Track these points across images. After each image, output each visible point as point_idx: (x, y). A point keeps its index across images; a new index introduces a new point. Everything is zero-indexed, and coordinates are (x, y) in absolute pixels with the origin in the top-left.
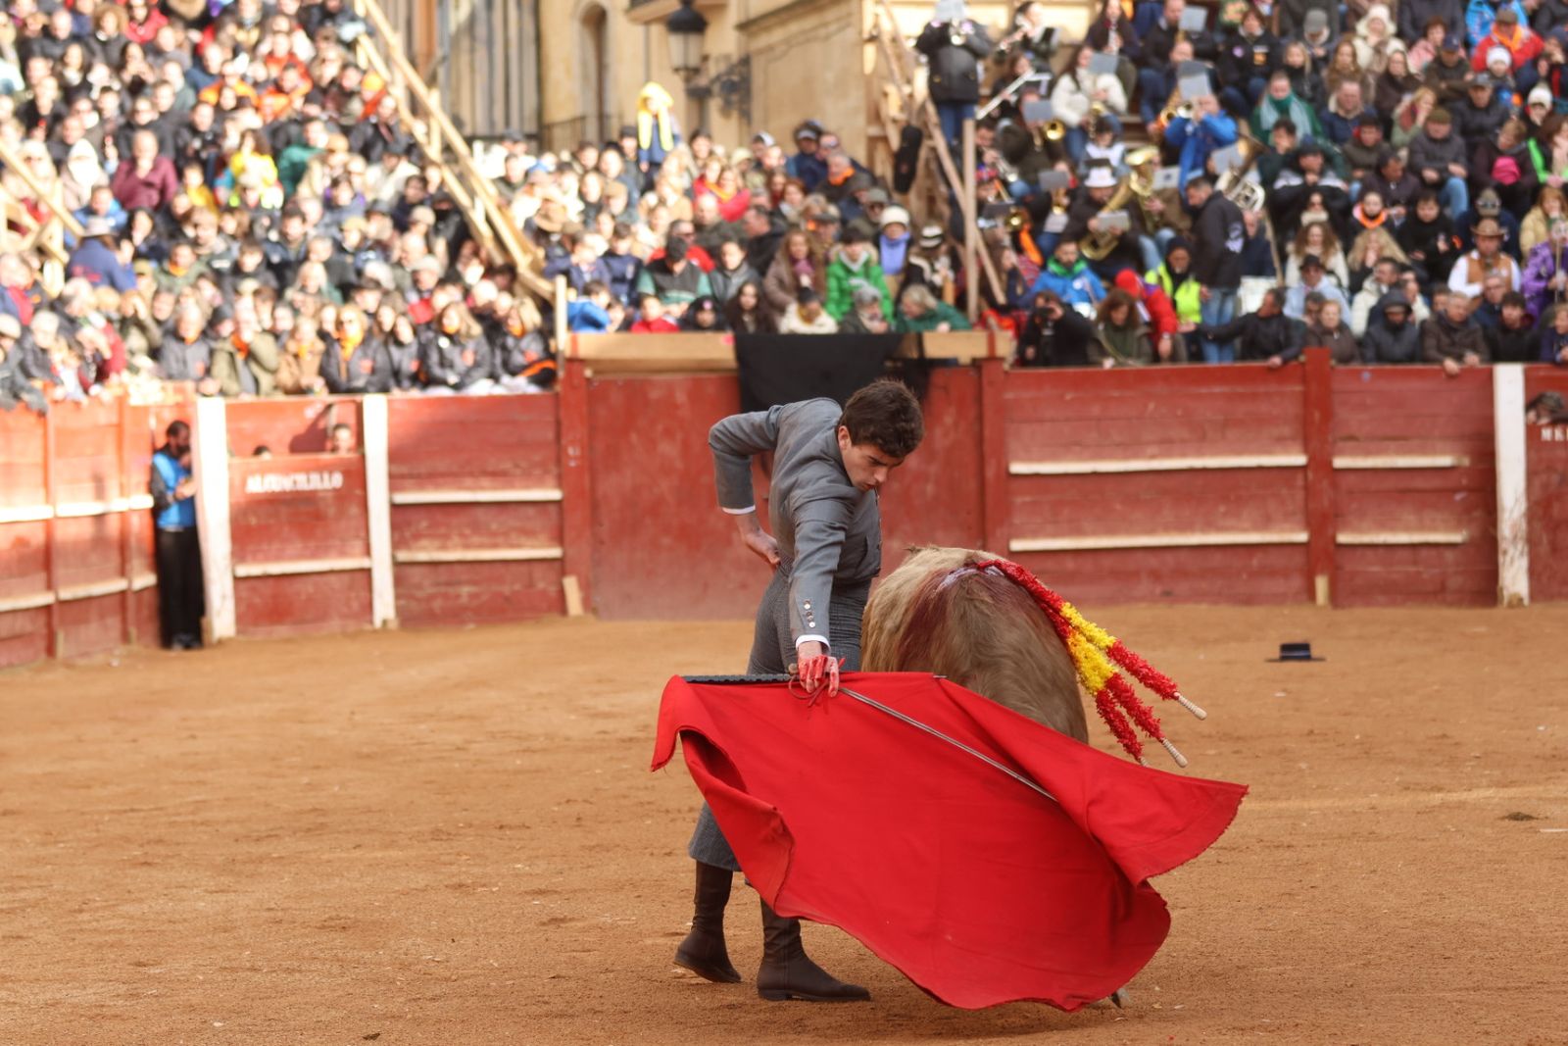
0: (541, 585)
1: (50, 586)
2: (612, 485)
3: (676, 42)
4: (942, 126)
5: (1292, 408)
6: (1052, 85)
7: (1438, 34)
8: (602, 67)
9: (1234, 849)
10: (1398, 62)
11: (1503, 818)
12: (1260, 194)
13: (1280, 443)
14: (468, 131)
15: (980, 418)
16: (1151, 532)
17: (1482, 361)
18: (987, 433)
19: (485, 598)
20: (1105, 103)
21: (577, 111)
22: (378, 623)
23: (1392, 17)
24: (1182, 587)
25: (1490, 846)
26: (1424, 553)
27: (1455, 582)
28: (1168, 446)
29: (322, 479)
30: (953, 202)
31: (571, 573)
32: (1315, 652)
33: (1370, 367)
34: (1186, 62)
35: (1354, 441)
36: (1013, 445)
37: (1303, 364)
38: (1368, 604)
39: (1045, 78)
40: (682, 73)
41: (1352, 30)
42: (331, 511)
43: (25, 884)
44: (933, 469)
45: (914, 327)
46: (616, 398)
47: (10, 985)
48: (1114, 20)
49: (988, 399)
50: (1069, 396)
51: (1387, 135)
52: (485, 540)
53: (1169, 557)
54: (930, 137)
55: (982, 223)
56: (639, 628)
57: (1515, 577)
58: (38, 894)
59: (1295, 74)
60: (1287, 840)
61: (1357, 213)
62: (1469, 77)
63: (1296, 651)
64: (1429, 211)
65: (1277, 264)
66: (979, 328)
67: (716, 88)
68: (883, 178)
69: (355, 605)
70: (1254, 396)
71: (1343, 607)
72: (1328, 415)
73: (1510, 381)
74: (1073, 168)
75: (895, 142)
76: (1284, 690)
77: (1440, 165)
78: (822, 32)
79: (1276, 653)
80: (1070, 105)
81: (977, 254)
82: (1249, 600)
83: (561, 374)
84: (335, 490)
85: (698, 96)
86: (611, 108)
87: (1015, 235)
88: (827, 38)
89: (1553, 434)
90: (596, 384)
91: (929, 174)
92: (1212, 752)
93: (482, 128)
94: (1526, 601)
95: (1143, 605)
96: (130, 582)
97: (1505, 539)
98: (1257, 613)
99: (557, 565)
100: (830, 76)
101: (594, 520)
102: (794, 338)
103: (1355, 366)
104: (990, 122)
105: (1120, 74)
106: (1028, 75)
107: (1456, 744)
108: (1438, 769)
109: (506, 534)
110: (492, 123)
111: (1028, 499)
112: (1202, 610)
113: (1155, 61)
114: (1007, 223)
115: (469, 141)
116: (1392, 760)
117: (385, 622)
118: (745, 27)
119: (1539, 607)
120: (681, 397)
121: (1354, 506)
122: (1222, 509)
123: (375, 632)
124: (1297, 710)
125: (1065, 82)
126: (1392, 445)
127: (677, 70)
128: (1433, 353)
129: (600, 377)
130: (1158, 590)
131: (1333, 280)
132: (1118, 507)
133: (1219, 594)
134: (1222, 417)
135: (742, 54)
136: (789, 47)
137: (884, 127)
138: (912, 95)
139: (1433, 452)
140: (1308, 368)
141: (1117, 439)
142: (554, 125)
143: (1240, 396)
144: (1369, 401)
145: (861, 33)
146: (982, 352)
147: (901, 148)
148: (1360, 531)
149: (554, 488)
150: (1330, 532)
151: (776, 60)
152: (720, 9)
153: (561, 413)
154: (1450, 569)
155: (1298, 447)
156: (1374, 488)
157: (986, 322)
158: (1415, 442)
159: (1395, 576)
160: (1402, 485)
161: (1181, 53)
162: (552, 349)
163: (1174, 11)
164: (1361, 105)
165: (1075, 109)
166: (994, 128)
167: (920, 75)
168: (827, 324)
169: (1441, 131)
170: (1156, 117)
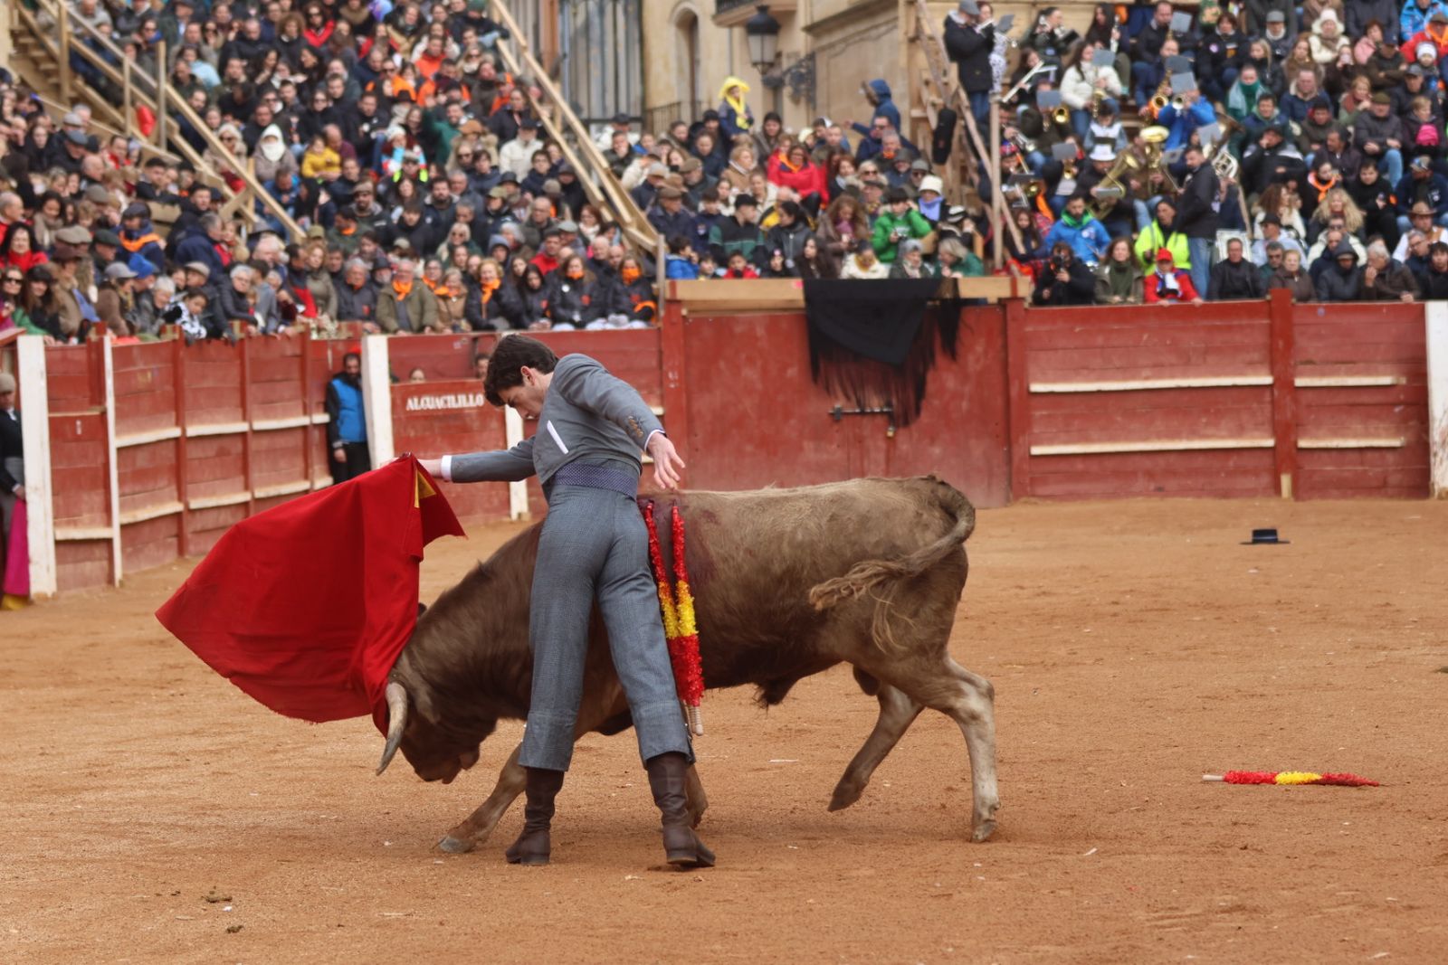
1: (247, 487)
2: (705, 404)
3: (755, 41)
4: (973, 108)
5: (1261, 338)
6: (1060, 75)
7: (1376, 33)
8: (694, 63)
9: (1216, 698)
10: (1347, 54)
11: (1436, 671)
12: (1234, 164)
13: (1251, 366)
14: (585, 115)
15: (1005, 347)
16: (1145, 439)
17: (1417, 299)
18: (1011, 359)
20: (1105, 89)
21: (675, 99)
22: (514, 516)
23: (1340, 19)
24: (1172, 484)
25: (1426, 694)
26: (1369, 455)
27: (1394, 479)
28: (1159, 369)
29: (468, 399)
30: (982, 171)
32: (1281, 537)
33: (1324, 304)
34: (1172, 57)
35: (1311, 365)
36: (1032, 369)
37: (1269, 302)
38: (1323, 497)
39: (1053, 69)
40: (760, 67)
41: (1309, 29)
42: (476, 425)
43: (230, 730)
44: (968, 389)
45: (949, 273)
46: (707, 332)
47: (218, 812)
49: (1010, 333)
50: (1077, 330)
51: (1336, 115)
53: (1161, 461)
54: (963, 118)
55: (1005, 188)
57: (1444, 474)
58: (241, 738)
59: (1260, 64)
60: (1260, 690)
61: (1311, 179)
62: (1403, 67)
63: (1264, 536)
64: (1370, 175)
65: (1246, 220)
66: (1004, 273)
67: (787, 79)
68: (924, 151)
69: (496, 501)
70: (1230, 328)
71: (1303, 500)
72: (1290, 343)
73: (1440, 314)
74: (1080, 142)
75: (934, 122)
76: (1256, 568)
77: (1381, 140)
78: (874, 33)
79: (1249, 538)
80: (1075, 91)
81: (1002, 212)
82: (1226, 494)
83: (662, 313)
84: (478, 408)
85: (774, 86)
86: (702, 95)
87: (1033, 200)
88: (879, 37)
90: (691, 321)
91: (962, 148)
92: (1197, 618)
93: (596, 114)
95: (1140, 498)
96: (312, 484)
97: (1436, 443)
98: (1233, 504)
101: (690, 432)
102: (853, 282)
103: (1312, 303)
104: (1010, 106)
105: (1117, 66)
106: (1038, 67)
107: (1398, 611)
108: (1383, 631)
110: (604, 109)
111: (1044, 413)
112: (1189, 502)
113: (1147, 55)
114: (1026, 191)
115: (586, 124)
116: (1345, 625)
117: (520, 515)
118: (810, 29)
120: (760, 331)
121: (1313, 417)
122: (1204, 420)
123: (512, 523)
124: (1267, 584)
125: (1071, 73)
126: (1343, 367)
127: (755, 64)
129: (694, 315)
130: (1152, 486)
131: (1293, 233)
132: (1119, 419)
133: (1202, 490)
134: (1203, 345)
135: (809, 51)
136: (847, 45)
137: (924, 109)
138: (946, 84)
139: (1376, 373)
140: (1273, 305)
141: (1118, 363)
142: (656, 109)
143: (1218, 328)
144: (1323, 332)
145: (906, 33)
146: (1005, 292)
147: (939, 127)
148: (1317, 437)
149: (658, 405)
150: (1292, 439)
151: (836, 55)
152: (790, 14)
153: (663, 344)
154: (1391, 469)
155: (1266, 369)
156: (1327, 402)
157: (1009, 269)
158: (1361, 365)
159: (1346, 474)
160: (1351, 401)
161: (1169, 49)
162: (655, 293)
163: (1163, 15)
164: (1315, 90)
165: (1080, 94)
166: (1015, 111)
167: (954, 69)
168: (880, 271)
169: (1383, 110)
170: (1147, 103)
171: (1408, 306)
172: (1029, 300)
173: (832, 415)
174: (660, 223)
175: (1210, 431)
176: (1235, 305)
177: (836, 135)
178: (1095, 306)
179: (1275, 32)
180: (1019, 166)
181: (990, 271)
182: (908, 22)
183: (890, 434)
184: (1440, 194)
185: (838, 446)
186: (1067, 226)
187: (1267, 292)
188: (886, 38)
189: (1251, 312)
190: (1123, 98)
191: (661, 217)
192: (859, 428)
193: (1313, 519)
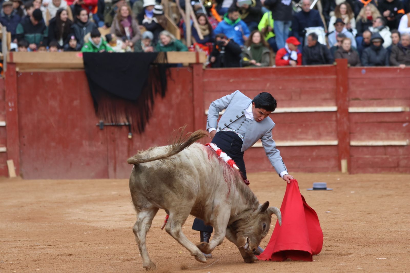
2: (27, 120)
5: (331, 86)
13: (325, 101)
15: (193, 90)
18: (195, 97)
26: (389, 149)
27: (403, 163)
31: (10, 159)
33: (365, 67)
35: (358, 100)
36: (207, 102)
37: (335, 66)
38: (364, 172)
44: (172, 112)
46: (30, 81)
49: (195, 83)
50: (231, 81)
55: (193, 3)
56: (41, 182)
66: (192, 50)
70: (314, 80)
71: (354, 174)
72: (346, 88)
81: (191, 18)
82: (312, 171)
83: (5, 70)
87: (208, 9)
90: (21, 74)
95: (265, 172)
99: (4, 155)
101: (20, 135)
103: (358, 67)
114: (204, 4)
120: (59, 80)
121: (358, 129)
122: (300, 130)
124: (335, 219)
126: (375, 102)
128: (394, 61)
129: (22, 71)
133: (299, 168)
134: (299, 89)
139: (393, 105)
140: (338, 68)
143: (308, 80)
144: (365, 82)
146: (193, 60)
148: (361, 140)
149: (2, 120)
150: (348, 140)
153: (6, 87)
154: (401, 157)
155: (333, 103)
156: (367, 121)
157: (194, 47)
158: (385, 101)
159: (377, 160)
160: (379, 120)
162: (1, 58)
172: (206, 64)
173: (98, 126)
175: (303, 136)
176: (317, 68)
178: (241, 68)
183: (130, 137)
185: (102, 143)
186: (227, 24)
187: (334, 61)
189: (326, 72)
191: (3, 18)
192: (113, 133)
193: (359, 184)
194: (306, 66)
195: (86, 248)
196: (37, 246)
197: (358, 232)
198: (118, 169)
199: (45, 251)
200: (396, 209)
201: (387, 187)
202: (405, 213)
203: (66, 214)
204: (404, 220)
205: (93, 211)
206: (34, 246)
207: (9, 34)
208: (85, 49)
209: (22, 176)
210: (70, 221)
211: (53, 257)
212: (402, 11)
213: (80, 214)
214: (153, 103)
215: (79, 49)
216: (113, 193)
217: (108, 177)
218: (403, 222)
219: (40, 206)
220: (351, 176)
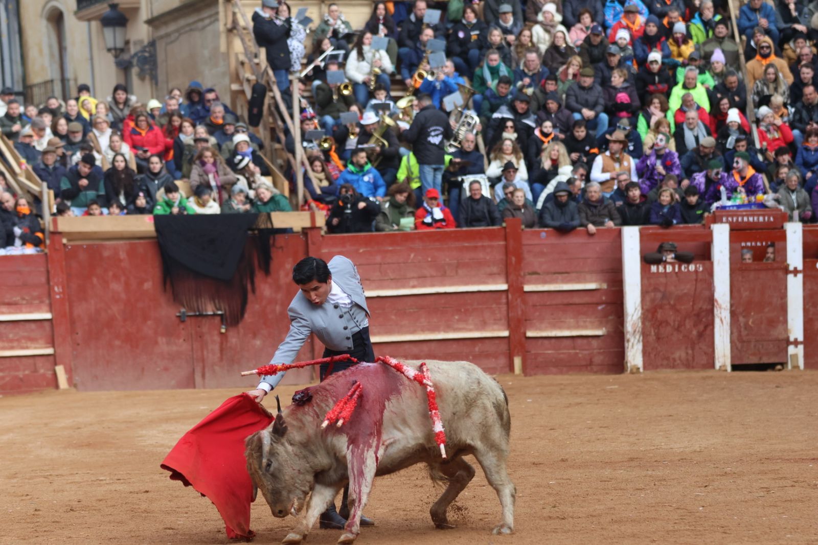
0: (42, 371)
2: (81, 310)
3: (109, 32)
4: (279, 84)
5: (499, 256)
6: (346, 57)
7: (587, 18)
8: (62, 49)
10: (561, 37)
13: (491, 277)
16: (413, 332)
17: (615, 225)
19: (7, 379)
20: (380, 67)
21: (48, 78)
23: (558, 10)
26: (579, 341)
27: (598, 359)
28: (423, 280)
30: (287, 132)
31: (60, 364)
35: (536, 275)
37: (505, 228)
38: (545, 373)
40: (113, 52)
45: (264, 210)
46: (82, 256)
48: (381, 17)
50: (361, 251)
52: (6, 344)
54: (271, 90)
55: (305, 144)
56: (103, 395)
57: (635, 355)
61: (537, 133)
64: (582, 133)
66: (305, 209)
67: (135, 61)
68: (242, 116)
70: (476, 248)
71: (531, 375)
72: (520, 259)
73: (631, 236)
74: (360, 109)
75: (249, 94)
78: (200, 25)
80: (358, 69)
81: (303, 164)
83: (48, 242)
85: (124, 67)
86: (69, 74)
87: (326, 152)
88: (204, 28)
89: (658, 269)
90: (70, 248)
91: (271, 114)
94: (641, 370)
97: (629, 332)
99: (51, 358)
100: (206, 53)
103: (536, 229)
104: (307, 80)
105: (389, 51)
109: (18, 340)
113: (409, 42)
114: (320, 145)
118: (150, 22)
119: (649, 373)
120: (123, 255)
121: (537, 314)
122: (457, 317)
125: (354, 54)
126: (560, 276)
127: (109, 50)
129: (72, 243)
132: (393, 317)
134: (456, 261)
135: (151, 39)
136: (180, 34)
137: (242, 84)
138: (258, 64)
139: (585, 281)
140: (507, 230)
141: (392, 276)
142: (34, 85)
143: (467, 248)
144: (545, 250)
145: (225, 25)
146: (308, 224)
147: (253, 97)
148: (540, 329)
149: (47, 312)
150: (522, 331)
151: (172, 42)
152: (135, 10)
153: (49, 266)
154: (595, 351)
155: (503, 279)
156: (548, 303)
157: (309, 206)
158: (574, 275)
159: (562, 356)
160: (565, 301)
161: (427, 35)
162: (42, 226)
163: (420, 10)
164: (539, 67)
165: (360, 72)
166: (311, 85)
167: (263, 52)
168: (213, 208)
169: (588, 82)
170: (412, 77)
171: (609, 230)
172: (325, 228)
173: (179, 316)
174: (43, 173)
175: (461, 326)
176: (479, 231)
177: (174, 105)
178: (374, 233)
179: (505, 21)
180: (316, 128)
181: (296, 208)
182: (226, 16)
183: (223, 331)
184: (634, 145)
185: (184, 340)
186: (352, 173)
187: (504, 221)
188: (210, 28)
189: (492, 236)
190: (392, 75)
191: (43, 170)
192: (199, 327)
193: (538, 390)
194: (465, 229)
195: (167, 482)
196: (102, 480)
197: (537, 454)
198: (207, 375)
199: (113, 487)
200: (588, 422)
201: (576, 393)
202: (601, 427)
203: (138, 437)
204: (599, 437)
205: (176, 433)
206: (98, 482)
207: (52, 192)
208: (159, 210)
209: (75, 386)
210: (144, 446)
211: (125, 495)
212: (595, 150)
213: (158, 437)
214: (253, 283)
215: (150, 211)
216: (202, 408)
217: (194, 387)
218: (598, 439)
219: (104, 428)
220: (528, 378)
